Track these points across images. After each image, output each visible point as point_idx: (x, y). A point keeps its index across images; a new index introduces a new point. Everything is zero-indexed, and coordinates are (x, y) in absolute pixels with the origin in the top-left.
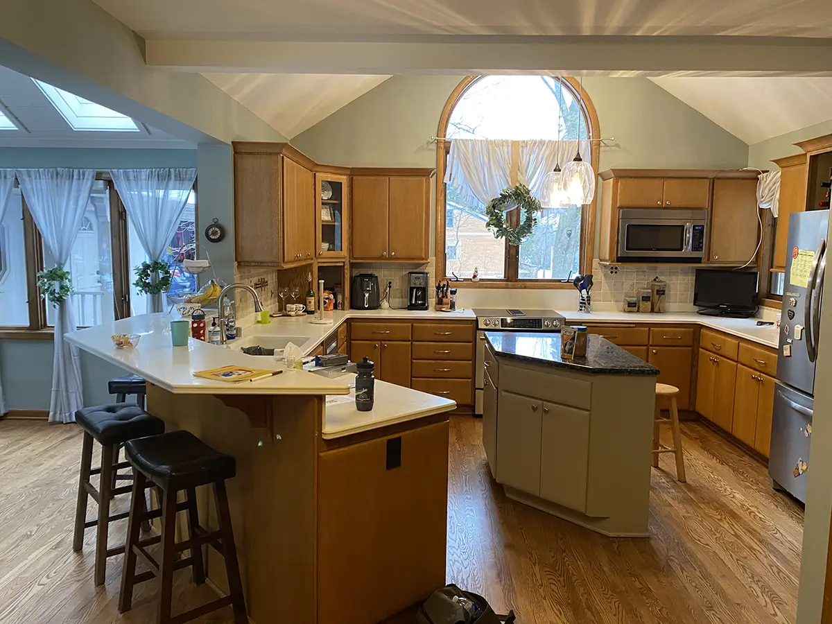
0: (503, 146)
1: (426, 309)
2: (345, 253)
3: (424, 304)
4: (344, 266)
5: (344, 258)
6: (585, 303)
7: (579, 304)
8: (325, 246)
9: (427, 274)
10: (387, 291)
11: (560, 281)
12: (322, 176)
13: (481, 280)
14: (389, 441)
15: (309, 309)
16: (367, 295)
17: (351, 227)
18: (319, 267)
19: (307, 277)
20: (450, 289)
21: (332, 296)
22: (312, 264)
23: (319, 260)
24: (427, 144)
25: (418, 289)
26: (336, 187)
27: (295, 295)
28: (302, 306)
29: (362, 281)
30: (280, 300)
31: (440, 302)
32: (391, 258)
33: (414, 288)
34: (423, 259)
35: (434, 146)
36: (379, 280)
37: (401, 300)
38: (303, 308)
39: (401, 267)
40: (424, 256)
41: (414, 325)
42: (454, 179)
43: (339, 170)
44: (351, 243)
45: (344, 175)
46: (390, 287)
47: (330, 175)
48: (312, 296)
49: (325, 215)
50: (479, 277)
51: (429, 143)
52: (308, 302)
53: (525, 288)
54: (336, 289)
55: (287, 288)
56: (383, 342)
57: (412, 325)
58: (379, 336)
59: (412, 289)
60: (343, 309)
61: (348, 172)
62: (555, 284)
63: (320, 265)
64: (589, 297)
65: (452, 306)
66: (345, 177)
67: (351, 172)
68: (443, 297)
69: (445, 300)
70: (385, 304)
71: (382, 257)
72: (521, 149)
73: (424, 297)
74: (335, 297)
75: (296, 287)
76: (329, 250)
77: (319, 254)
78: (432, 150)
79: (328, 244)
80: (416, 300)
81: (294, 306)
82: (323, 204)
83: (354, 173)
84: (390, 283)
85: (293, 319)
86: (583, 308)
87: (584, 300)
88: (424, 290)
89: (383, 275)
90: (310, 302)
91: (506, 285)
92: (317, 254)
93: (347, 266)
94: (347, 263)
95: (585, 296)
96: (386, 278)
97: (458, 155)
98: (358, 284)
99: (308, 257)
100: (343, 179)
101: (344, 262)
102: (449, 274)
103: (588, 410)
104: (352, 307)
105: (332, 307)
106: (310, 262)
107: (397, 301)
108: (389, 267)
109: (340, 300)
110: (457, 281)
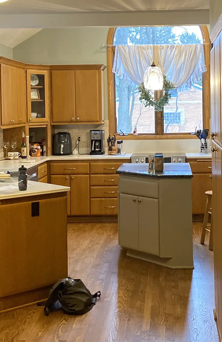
0: (148, 49)
1: (102, 154)
2: (47, 118)
3: (100, 151)
4: (47, 127)
5: (47, 122)
6: (203, 148)
7: (200, 148)
8: (34, 115)
9: (102, 131)
10: (77, 143)
11: (190, 134)
12: (31, 72)
13: (139, 134)
14: (32, 203)
15: (23, 155)
16: (62, 146)
17: (51, 102)
18: (29, 128)
19: (22, 135)
20: (117, 141)
21: (39, 147)
22: (24, 127)
23: (30, 124)
24: (101, 48)
25: (96, 141)
26: (41, 78)
27: (14, 147)
28: (18, 153)
29: (59, 137)
30: (5, 150)
31: (110, 149)
32: (77, 121)
33: (93, 140)
34: (98, 121)
35: (105, 50)
36: (72, 136)
37: (86, 148)
38: (19, 154)
39: (86, 127)
40: (98, 120)
41: (91, 163)
42: (118, 70)
43: (42, 67)
44: (51, 112)
45: (46, 70)
46: (79, 140)
47: (35, 71)
48: (25, 147)
49: (34, 96)
50: (138, 132)
51: (102, 48)
52: (22, 150)
53: (167, 138)
54: (43, 143)
55: (8, 142)
56: (71, 175)
57: (90, 164)
58: (69, 172)
59: (92, 141)
60: (47, 156)
61: (49, 68)
62: (187, 136)
63: (30, 127)
64: (206, 143)
65: (119, 151)
66: (46, 71)
67: (50, 68)
68: (112, 145)
69: (113, 147)
70: (75, 152)
71: (71, 121)
72: (159, 50)
73: (101, 146)
74: (42, 148)
75: (14, 141)
76: (37, 117)
77: (30, 120)
78: (104, 52)
79: (36, 114)
80: (95, 148)
81: (13, 153)
82: (32, 88)
83: (52, 69)
84: (79, 138)
85: (12, 161)
86: (203, 151)
87: (203, 145)
88: (100, 141)
89: (74, 133)
90: (23, 151)
91: (155, 137)
92: (28, 120)
93: (49, 128)
94: (49, 125)
95: (203, 143)
96: (76, 135)
97: (120, 56)
98: (56, 139)
99: (21, 122)
100: (45, 73)
101: (47, 125)
102: (118, 132)
103: (156, 198)
104: (54, 154)
105: (39, 154)
106: (23, 125)
107: (84, 150)
108: (77, 127)
109: (45, 150)
110: (124, 135)
